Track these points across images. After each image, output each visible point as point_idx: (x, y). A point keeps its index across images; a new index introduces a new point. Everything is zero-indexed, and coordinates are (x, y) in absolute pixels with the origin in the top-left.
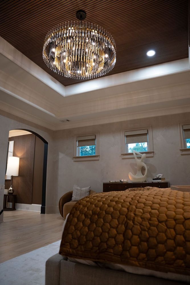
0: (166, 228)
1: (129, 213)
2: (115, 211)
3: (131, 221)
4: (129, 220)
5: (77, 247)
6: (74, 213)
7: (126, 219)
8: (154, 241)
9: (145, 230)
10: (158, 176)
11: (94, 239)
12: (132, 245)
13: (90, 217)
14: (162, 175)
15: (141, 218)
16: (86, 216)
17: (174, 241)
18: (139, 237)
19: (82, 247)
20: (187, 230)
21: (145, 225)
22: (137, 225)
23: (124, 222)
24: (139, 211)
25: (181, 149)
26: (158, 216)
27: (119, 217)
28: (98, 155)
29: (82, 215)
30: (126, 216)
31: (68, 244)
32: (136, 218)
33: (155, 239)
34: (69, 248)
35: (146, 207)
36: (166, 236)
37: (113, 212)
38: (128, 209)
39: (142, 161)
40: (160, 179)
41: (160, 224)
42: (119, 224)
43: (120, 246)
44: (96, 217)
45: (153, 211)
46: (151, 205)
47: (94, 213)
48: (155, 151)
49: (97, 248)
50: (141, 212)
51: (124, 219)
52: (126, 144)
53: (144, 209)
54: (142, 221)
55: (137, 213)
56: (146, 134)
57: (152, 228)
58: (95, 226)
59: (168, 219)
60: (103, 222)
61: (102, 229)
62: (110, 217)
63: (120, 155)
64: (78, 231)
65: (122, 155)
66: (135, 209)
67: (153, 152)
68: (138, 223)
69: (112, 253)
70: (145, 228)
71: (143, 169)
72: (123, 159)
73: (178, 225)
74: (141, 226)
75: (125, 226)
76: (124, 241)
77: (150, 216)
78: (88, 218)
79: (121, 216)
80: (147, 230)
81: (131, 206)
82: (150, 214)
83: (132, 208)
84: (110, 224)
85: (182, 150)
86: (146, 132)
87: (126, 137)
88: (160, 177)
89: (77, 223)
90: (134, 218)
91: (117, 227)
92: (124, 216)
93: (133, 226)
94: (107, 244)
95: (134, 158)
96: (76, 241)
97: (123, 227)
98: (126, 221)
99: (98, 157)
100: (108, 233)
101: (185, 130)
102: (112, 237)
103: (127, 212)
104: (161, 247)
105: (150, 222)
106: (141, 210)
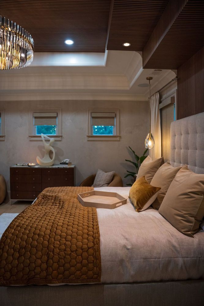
0: (76, 255)
1: (50, 246)
2: (38, 245)
3: (52, 252)
4: (50, 251)
5: (10, 278)
6: (3, 247)
7: (47, 251)
8: (67, 265)
9: (61, 259)
10: (65, 161)
11: (23, 269)
12: (53, 271)
13: (18, 250)
14: (69, 160)
15: (59, 249)
16: (15, 250)
17: (81, 264)
18: (58, 264)
19: (14, 277)
20: (89, 256)
21: (61, 255)
22: (56, 255)
23: (46, 254)
24: (57, 243)
25: (88, 135)
26: (71, 247)
27: (42, 249)
28: (4, 135)
29: (11, 250)
30: (47, 248)
31: (2, 277)
32: (55, 249)
33: (69, 264)
34: (3, 280)
35: (62, 239)
36: (76, 261)
37: (37, 245)
38: (48, 242)
39: (50, 145)
40: (67, 164)
41: (72, 253)
42: (43, 255)
43: (45, 272)
44: (24, 250)
45: (67, 243)
46: (65, 236)
47: (21, 248)
48: (63, 135)
49: (27, 276)
50: (58, 245)
51: (46, 251)
52: (34, 125)
53: (60, 241)
54: (60, 252)
55: (55, 245)
56: (55, 117)
57: (67, 256)
58: (23, 258)
59: (78, 249)
60: (30, 254)
61: (30, 261)
62: (35, 250)
63: (28, 136)
64: (10, 264)
65: (30, 136)
66: (54, 241)
67: (62, 136)
68: (56, 253)
69: (39, 278)
70: (62, 257)
71: (51, 153)
72: (31, 141)
73: (83, 253)
74: (59, 256)
75: (47, 256)
76: (47, 268)
77: (65, 247)
78: (17, 252)
79: (43, 248)
80: (63, 258)
81: (50, 238)
82: (65, 246)
83: (52, 241)
84: (35, 256)
85: (89, 137)
86: (56, 116)
87: (35, 119)
88: (67, 162)
89: (7, 258)
90: (54, 250)
91: (41, 258)
92: (46, 248)
93: (53, 256)
94: (34, 272)
95: (42, 141)
96: (9, 273)
97: (46, 257)
98: (48, 252)
99: (4, 138)
100: (35, 264)
101: (93, 118)
102: (38, 266)
103: (48, 245)
104: (73, 268)
105: (65, 252)
106: (58, 242)
